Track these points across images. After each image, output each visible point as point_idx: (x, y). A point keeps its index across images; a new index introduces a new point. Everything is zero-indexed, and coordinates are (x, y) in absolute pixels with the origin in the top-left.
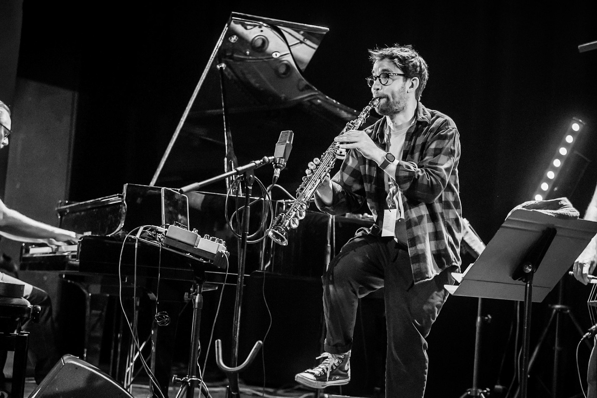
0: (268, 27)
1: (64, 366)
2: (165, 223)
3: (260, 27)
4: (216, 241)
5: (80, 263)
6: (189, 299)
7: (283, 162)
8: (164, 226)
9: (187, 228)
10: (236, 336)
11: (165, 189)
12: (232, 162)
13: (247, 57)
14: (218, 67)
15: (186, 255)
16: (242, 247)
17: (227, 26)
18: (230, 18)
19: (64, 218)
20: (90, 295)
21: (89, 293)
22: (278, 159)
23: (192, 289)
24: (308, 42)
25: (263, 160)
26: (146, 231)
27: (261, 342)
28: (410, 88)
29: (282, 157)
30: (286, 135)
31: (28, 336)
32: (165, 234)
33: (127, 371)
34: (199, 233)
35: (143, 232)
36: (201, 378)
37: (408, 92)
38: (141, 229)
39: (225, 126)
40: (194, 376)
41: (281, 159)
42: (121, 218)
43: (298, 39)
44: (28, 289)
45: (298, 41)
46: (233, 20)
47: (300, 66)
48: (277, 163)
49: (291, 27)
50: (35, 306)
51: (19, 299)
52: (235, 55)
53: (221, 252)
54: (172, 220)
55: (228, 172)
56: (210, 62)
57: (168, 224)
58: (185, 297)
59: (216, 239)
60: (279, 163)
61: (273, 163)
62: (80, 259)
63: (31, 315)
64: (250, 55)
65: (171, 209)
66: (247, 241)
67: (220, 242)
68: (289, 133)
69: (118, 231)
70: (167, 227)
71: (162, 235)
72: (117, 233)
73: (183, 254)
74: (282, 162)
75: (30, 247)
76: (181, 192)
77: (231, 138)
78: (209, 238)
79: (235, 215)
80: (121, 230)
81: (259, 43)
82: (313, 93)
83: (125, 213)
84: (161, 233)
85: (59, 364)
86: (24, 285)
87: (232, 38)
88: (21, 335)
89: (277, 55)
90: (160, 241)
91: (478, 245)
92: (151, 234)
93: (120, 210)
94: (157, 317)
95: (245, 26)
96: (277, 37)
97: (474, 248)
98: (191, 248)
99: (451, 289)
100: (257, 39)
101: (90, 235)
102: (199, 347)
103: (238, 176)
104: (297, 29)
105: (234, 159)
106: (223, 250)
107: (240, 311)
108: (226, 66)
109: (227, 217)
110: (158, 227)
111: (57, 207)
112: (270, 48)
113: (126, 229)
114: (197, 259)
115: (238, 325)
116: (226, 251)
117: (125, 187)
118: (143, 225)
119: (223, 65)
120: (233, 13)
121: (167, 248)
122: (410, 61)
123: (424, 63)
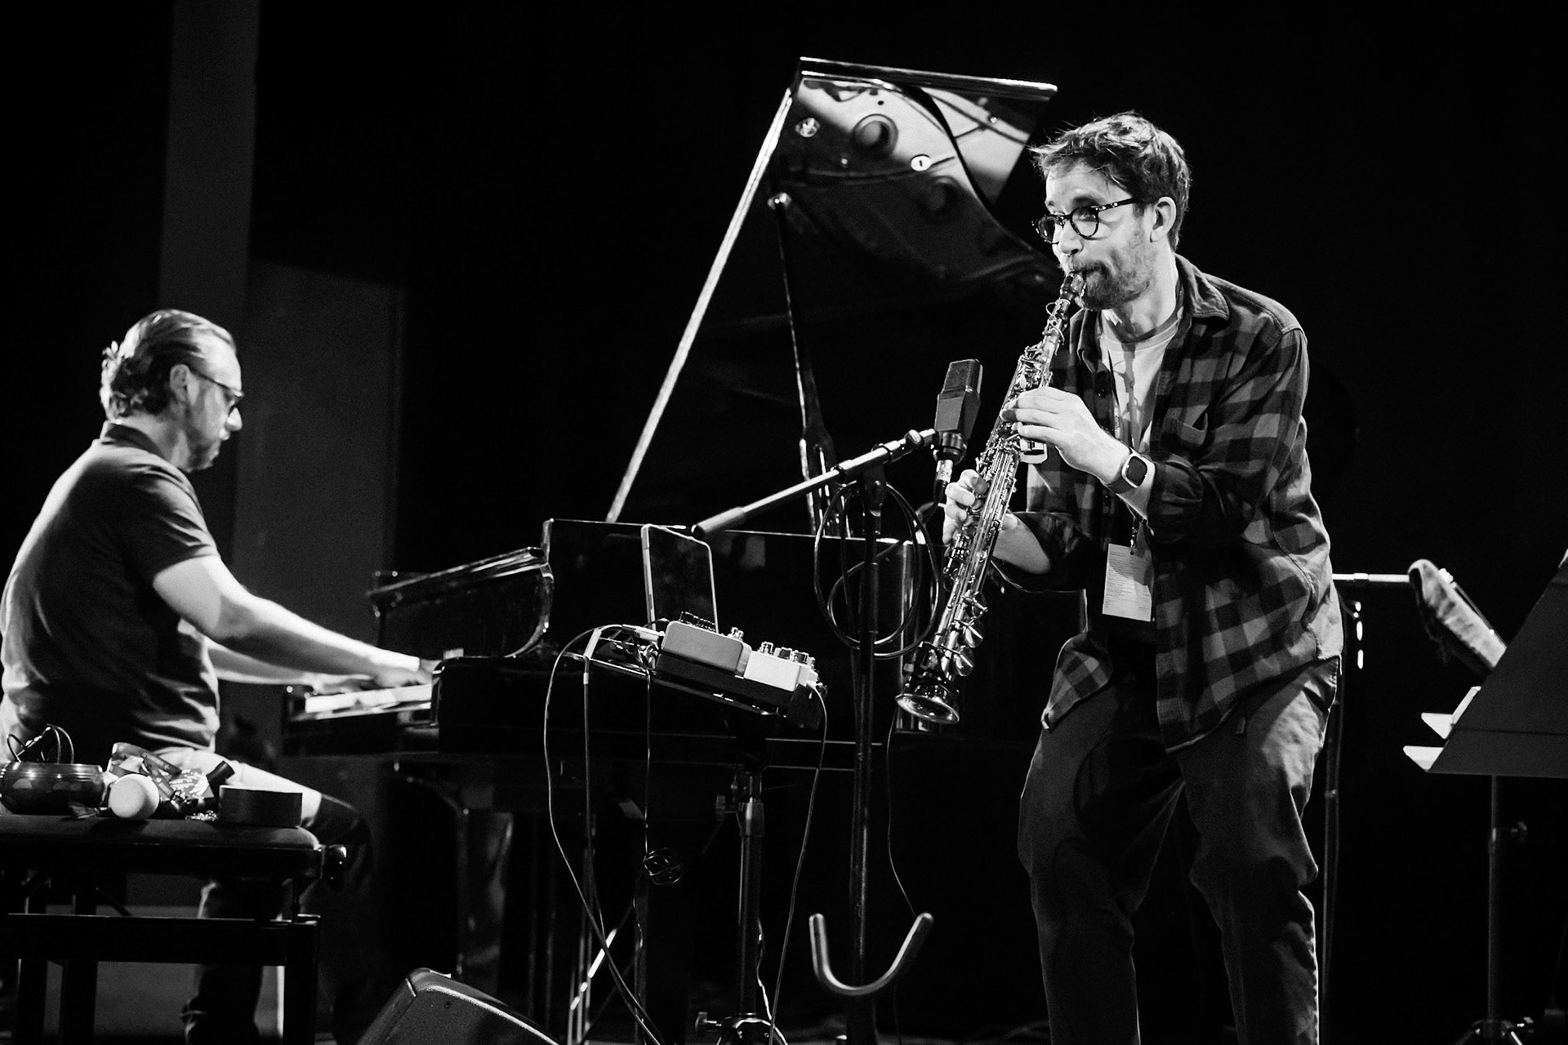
0: (895, 91)
1: (416, 1000)
2: (656, 618)
3: (874, 92)
4: (792, 657)
5: (440, 731)
6: (726, 812)
7: (959, 444)
8: (654, 625)
9: (713, 627)
10: (860, 904)
11: (650, 528)
12: (821, 449)
13: (842, 175)
14: (771, 203)
15: (712, 698)
16: (864, 669)
17: (790, 96)
18: (797, 73)
19: (389, 616)
20: (466, 812)
21: (462, 807)
22: (945, 434)
23: (735, 784)
24: (1002, 126)
25: (907, 440)
26: (609, 639)
27: (928, 916)
28: (1154, 228)
29: (955, 429)
30: (963, 372)
31: (318, 924)
32: (659, 645)
33: (573, 1007)
34: (745, 639)
35: (600, 644)
36: (770, 1018)
37: (1151, 241)
38: (597, 634)
39: (796, 357)
40: (750, 1014)
41: (954, 436)
42: (539, 612)
43: (974, 119)
44: (311, 801)
45: (975, 125)
46: (805, 79)
47: (985, 190)
48: (944, 444)
49: (957, 89)
50: (330, 847)
51: (291, 830)
52: (813, 171)
53: (805, 685)
54: (670, 610)
55: (812, 476)
56: (750, 190)
57: (664, 620)
58: (717, 807)
59: (791, 653)
60: (948, 446)
61: (932, 446)
62: (439, 721)
63: (322, 869)
64: (850, 166)
65: (668, 579)
66: (876, 654)
67: (802, 660)
68: (970, 366)
69: (535, 644)
70: (661, 627)
71: (649, 649)
72: (531, 650)
73: (709, 696)
74: (956, 443)
75: (306, 696)
76: (699, 533)
77: (814, 386)
78: (773, 651)
79: (840, 588)
80: (542, 641)
81: (874, 133)
82: (1021, 259)
83: (550, 595)
84: (646, 642)
85: (401, 994)
86: (301, 794)
87: (804, 125)
88: (300, 924)
89: (923, 164)
90: (646, 663)
91: (1483, 637)
92: (621, 648)
93: (537, 588)
94: (649, 863)
95: (833, 93)
96: (919, 115)
97: (1472, 645)
98: (726, 677)
99: (1424, 756)
100: (869, 124)
101: (460, 658)
102: (760, 936)
103: (844, 485)
104: (967, 93)
105: (826, 442)
106: (811, 679)
107: (865, 838)
108: (790, 199)
109: (818, 592)
110: (639, 629)
111: (371, 588)
112: (904, 146)
113: (555, 637)
114: (743, 706)
115: (863, 874)
116: (817, 683)
117: (546, 528)
118: (599, 625)
119: (784, 198)
120: (803, 59)
121: (668, 684)
122: (1142, 155)
123: (1175, 148)
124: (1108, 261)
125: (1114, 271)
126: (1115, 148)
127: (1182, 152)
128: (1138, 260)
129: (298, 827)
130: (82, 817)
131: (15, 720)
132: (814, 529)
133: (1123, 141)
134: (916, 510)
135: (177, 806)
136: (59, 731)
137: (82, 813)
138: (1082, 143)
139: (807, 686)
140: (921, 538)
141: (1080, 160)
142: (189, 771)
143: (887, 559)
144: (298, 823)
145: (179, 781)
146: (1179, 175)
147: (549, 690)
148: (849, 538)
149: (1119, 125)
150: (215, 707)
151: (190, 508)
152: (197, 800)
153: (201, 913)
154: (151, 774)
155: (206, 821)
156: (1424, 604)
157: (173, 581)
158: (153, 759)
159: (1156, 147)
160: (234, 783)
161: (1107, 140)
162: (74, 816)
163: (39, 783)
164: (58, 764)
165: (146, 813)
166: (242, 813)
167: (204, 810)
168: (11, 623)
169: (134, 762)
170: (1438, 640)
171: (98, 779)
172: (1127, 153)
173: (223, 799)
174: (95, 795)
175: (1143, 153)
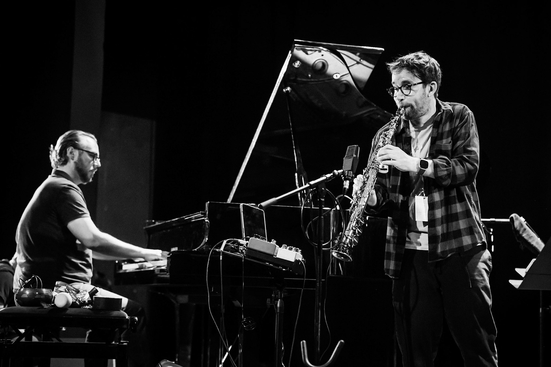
0: (328, 51)
2: (245, 237)
3: (320, 51)
4: (293, 250)
5: (170, 276)
6: (271, 304)
7: (351, 175)
8: (245, 239)
9: (265, 239)
10: (318, 337)
11: (243, 204)
12: (302, 176)
13: (309, 80)
14: (284, 90)
15: (265, 264)
16: (319, 254)
17: (291, 53)
18: (293, 45)
20: (179, 304)
21: (177, 302)
22: (346, 172)
23: (273, 295)
24: (365, 63)
25: (333, 174)
26: (229, 244)
27: (342, 341)
28: (429, 92)
29: (350, 169)
30: (353, 150)
31: (128, 344)
32: (247, 246)
34: (277, 244)
35: (226, 245)
37: (428, 97)
38: (225, 242)
39: (294, 144)
41: (349, 172)
42: (204, 234)
43: (355, 60)
44: (125, 301)
45: (355, 62)
46: (296, 47)
47: (359, 85)
48: (346, 175)
49: (349, 50)
50: (132, 317)
51: (118, 312)
52: (299, 79)
54: (250, 233)
55: (300, 187)
56: (277, 86)
57: (248, 237)
58: (267, 302)
59: (293, 248)
60: (348, 176)
61: (342, 176)
62: (169, 273)
63: (129, 325)
64: (312, 77)
65: (249, 222)
66: (323, 249)
67: (297, 251)
68: (355, 147)
69: (203, 246)
70: (247, 239)
71: (243, 247)
72: (202, 248)
73: (264, 264)
75: (123, 264)
76: (261, 207)
77: (300, 154)
78: (287, 248)
79: (310, 225)
80: (205, 244)
81: (320, 65)
82: (372, 109)
83: (208, 229)
84: (242, 245)
86: (122, 299)
87: (296, 63)
88: (121, 344)
89: (337, 76)
90: (242, 253)
91: (536, 241)
92: (233, 247)
93: (204, 226)
94: (244, 322)
95: (306, 52)
96: (336, 59)
97: (532, 243)
98: (271, 257)
99: (516, 283)
100: (318, 62)
101: (177, 251)
102: (283, 348)
103: (311, 190)
104: (353, 51)
105: (304, 174)
106: (300, 257)
107: (320, 314)
108: (291, 89)
109: (303, 227)
110: (239, 240)
111: (145, 226)
112: (330, 70)
113: (210, 243)
114: (276, 267)
115: (319, 326)
116: (302, 259)
117: (207, 205)
118: (226, 239)
119: (289, 89)
120: (295, 40)
121: (249, 259)
122: (426, 67)
123: (437, 64)
124: (414, 104)
125: (415, 107)
126: (417, 64)
127: (439, 65)
128: (424, 103)
129: (121, 310)
130: (46, 307)
131: (21, 274)
132: (301, 205)
133: (420, 62)
134: (336, 197)
135: (78, 303)
136: (37, 277)
137: (45, 306)
138: (405, 62)
139: (299, 260)
140: (338, 208)
141: (405, 68)
142: (82, 291)
143: (326, 215)
144: (120, 309)
145: (79, 294)
146: (438, 74)
147: (208, 262)
148: (313, 208)
149: (418, 56)
150: (91, 269)
151: (81, 200)
152: (85, 301)
153: (86, 341)
154: (69, 292)
155: (89, 309)
156: (515, 229)
157: (74, 225)
158: (70, 287)
159: (430, 64)
160: (98, 295)
161: (414, 61)
162: (43, 307)
163: (30, 295)
164: (36, 289)
165: (68, 306)
166: (101, 306)
167: (88, 305)
168: (19, 239)
169: (63, 288)
170: (520, 242)
171: (51, 294)
172: (421, 66)
173: (94, 300)
174: (50, 300)
175: (426, 66)
